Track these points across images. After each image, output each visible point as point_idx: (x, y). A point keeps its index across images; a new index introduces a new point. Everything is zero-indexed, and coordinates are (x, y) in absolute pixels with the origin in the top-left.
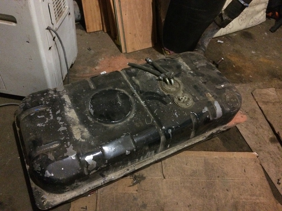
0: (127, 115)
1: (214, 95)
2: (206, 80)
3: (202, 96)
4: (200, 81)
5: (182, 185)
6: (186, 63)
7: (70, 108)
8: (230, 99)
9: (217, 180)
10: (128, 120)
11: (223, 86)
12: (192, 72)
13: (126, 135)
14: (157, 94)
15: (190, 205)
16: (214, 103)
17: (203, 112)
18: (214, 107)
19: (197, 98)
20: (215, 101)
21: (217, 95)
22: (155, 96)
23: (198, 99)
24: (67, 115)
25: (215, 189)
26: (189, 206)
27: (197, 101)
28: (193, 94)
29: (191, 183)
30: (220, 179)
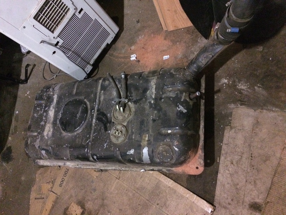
0: (76, 129)
1: (150, 140)
2: (158, 117)
3: (139, 136)
4: (152, 117)
5: (127, 192)
6: (156, 89)
7: (53, 107)
8: (163, 151)
9: (154, 206)
10: (75, 133)
11: (169, 131)
12: (152, 102)
13: (67, 146)
14: (106, 117)
15: (122, 210)
16: (143, 149)
17: (128, 153)
18: (141, 152)
19: (133, 135)
20: (146, 147)
21: (152, 141)
22: (104, 119)
23: (133, 137)
24: (49, 113)
25: (147, 211)
26: (120, 210)
27: (132, 139)
28: (133, 130)
29: (134, 195)
30: (158, 206)
